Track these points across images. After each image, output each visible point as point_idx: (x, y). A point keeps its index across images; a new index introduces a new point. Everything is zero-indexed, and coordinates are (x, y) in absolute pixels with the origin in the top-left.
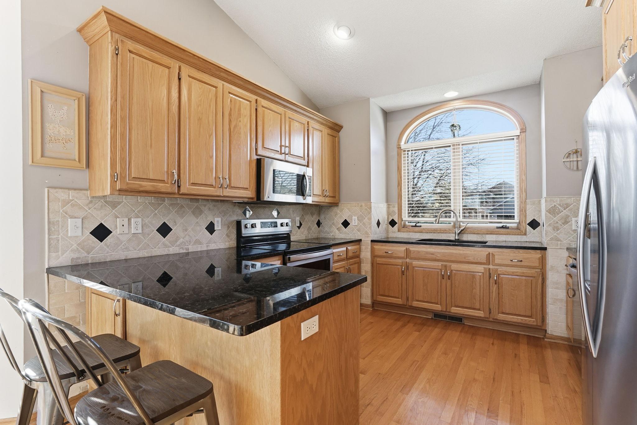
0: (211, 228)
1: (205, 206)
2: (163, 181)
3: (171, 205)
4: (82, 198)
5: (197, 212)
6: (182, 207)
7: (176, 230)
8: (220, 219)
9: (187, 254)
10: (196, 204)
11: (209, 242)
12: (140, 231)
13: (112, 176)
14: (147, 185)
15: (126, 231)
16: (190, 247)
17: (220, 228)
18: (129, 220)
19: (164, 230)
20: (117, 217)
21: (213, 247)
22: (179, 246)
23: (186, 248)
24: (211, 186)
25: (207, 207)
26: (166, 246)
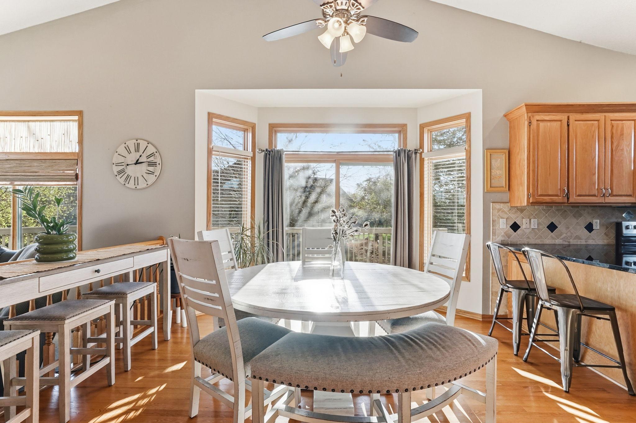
0: (590, 228)
1: (584, 210)
2: (557, 195)
3: (558, 210)
4: (506, 207)
5: (577, 215)
6: (565, 211)
7: (561, 228)
8: (598, 221)
9: (569, 245)
10: (576, 209)
11: (588, 238)
12: (536, 227)
13: (528, 195)
14: (547, 199)
15: (528, 227)
16: (571, 240)
17: (598, 228)
18: (530, 220)
19: (552, 227)
20: (523, 218)
21: (591, 242)
22: (562, 239)
23: (568, 241)
24: (594, 196)
25: (586, 211)
26: (553, 238)
